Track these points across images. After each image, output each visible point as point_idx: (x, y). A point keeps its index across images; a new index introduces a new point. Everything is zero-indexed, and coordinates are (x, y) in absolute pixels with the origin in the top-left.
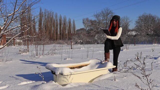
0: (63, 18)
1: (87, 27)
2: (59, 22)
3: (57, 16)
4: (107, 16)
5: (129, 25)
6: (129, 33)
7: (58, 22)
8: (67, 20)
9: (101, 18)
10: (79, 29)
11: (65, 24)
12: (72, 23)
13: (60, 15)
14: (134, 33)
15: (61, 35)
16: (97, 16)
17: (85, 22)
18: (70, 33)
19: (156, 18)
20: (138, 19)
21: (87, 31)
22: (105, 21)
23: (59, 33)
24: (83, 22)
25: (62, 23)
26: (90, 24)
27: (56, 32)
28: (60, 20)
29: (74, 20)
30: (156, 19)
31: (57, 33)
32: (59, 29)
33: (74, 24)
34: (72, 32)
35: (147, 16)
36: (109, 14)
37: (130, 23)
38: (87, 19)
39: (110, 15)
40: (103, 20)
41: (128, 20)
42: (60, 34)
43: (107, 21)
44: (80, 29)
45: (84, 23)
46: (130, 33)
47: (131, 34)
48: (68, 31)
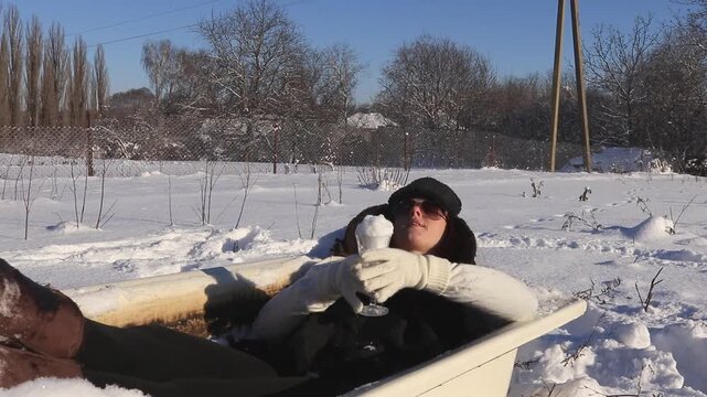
0: (46, 36)
1: (164, 81)
2: (25, 52)
3: (15, 20)
4: (261, 34)
5: (355, 83)
6: (354, 119)
7: (19, 52)
8: (69, 44)
9: (235, 43)
10: (124, 91)
11: (55, 63)
12: (90, 58)
13: (35, 19)
14: (374, 121)
15: (33, 116)
16: (215, 32)
17: (153, 60)
18: (81, 106)
19: (469, 61)
20: (397, 61)
21: (164, 101)
22: (251, 59)
23: (23, 106)
24: (147, 59)
25: (40, 54)
26: (179, 70)
27: (10, 102)
28: (33, 44)
29: (100, 48)
30: (473, 64)
31: (13, 105)
32: (23, 87)
33: (101, 67)
34: (88, 105)
35: (434, 51)
36: (269, 28)
37: (358, 76)
38: (165, 46)
39: (273, 30)
40: (242, 52)
41: (352, 64)
42: (32, 107)
43: (261, 59)
44: (128, 93)
45: (148, 62)
46: (356, 117)
47: (360, 125)
48: (68, 101)
